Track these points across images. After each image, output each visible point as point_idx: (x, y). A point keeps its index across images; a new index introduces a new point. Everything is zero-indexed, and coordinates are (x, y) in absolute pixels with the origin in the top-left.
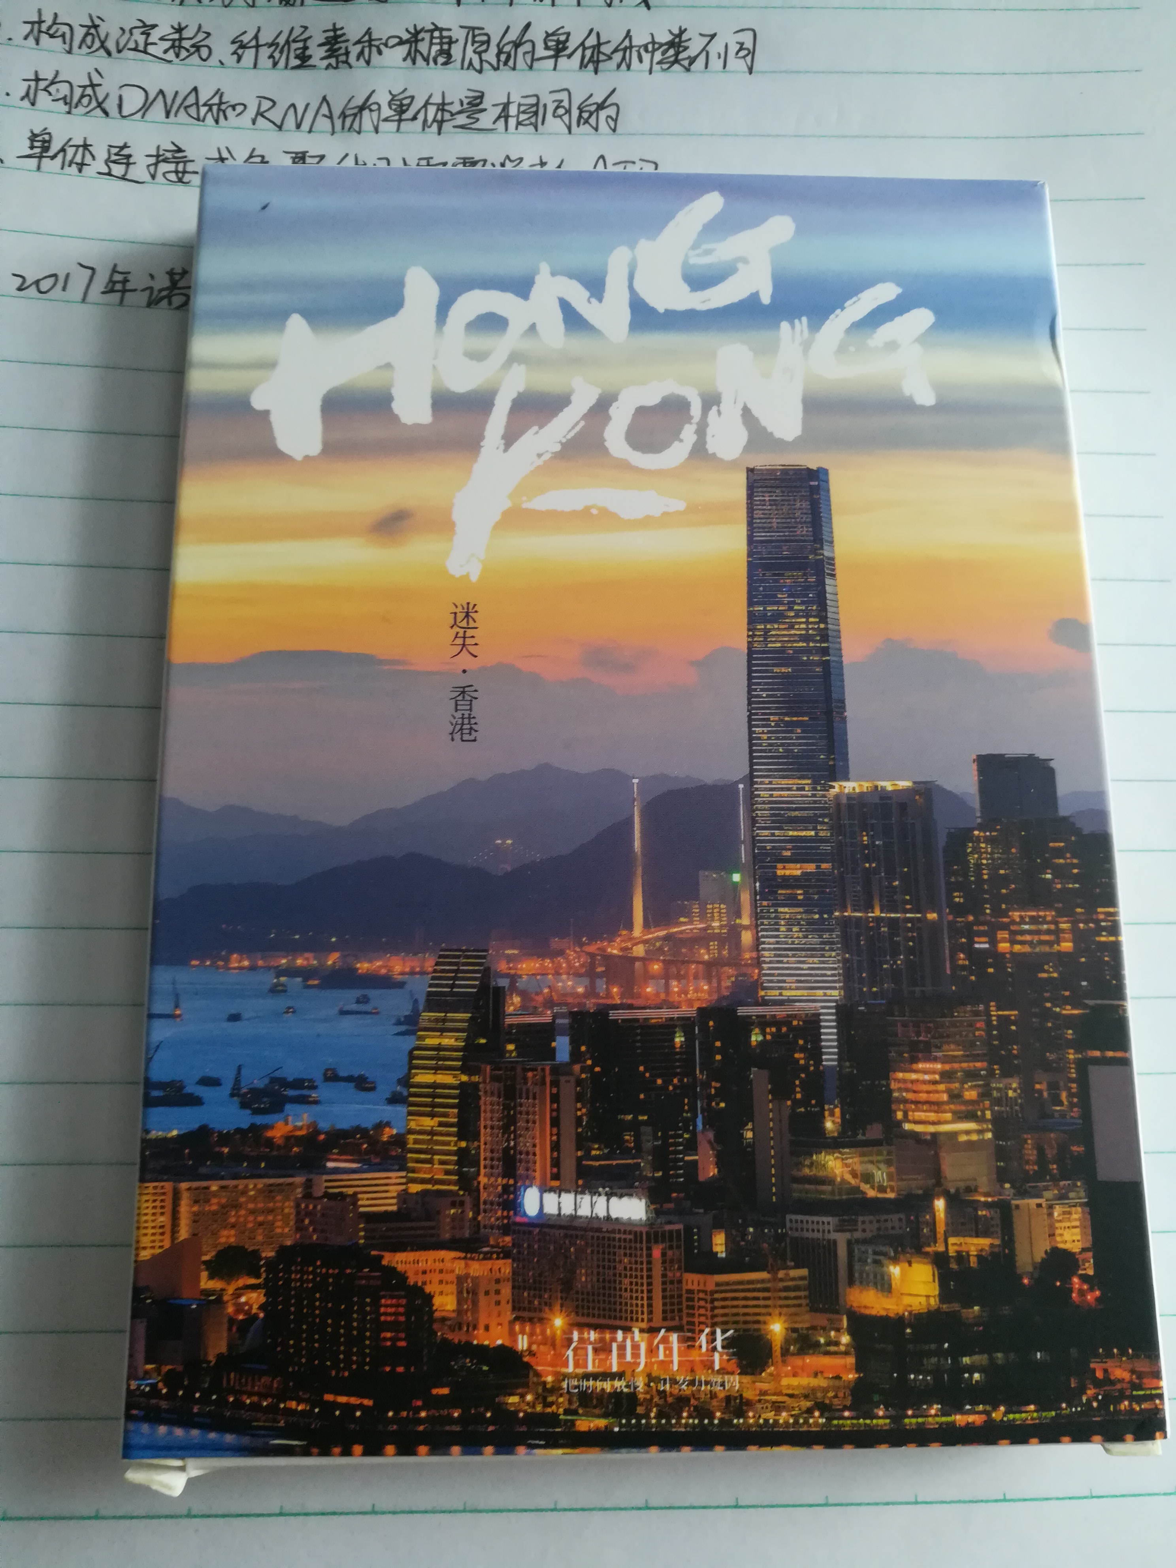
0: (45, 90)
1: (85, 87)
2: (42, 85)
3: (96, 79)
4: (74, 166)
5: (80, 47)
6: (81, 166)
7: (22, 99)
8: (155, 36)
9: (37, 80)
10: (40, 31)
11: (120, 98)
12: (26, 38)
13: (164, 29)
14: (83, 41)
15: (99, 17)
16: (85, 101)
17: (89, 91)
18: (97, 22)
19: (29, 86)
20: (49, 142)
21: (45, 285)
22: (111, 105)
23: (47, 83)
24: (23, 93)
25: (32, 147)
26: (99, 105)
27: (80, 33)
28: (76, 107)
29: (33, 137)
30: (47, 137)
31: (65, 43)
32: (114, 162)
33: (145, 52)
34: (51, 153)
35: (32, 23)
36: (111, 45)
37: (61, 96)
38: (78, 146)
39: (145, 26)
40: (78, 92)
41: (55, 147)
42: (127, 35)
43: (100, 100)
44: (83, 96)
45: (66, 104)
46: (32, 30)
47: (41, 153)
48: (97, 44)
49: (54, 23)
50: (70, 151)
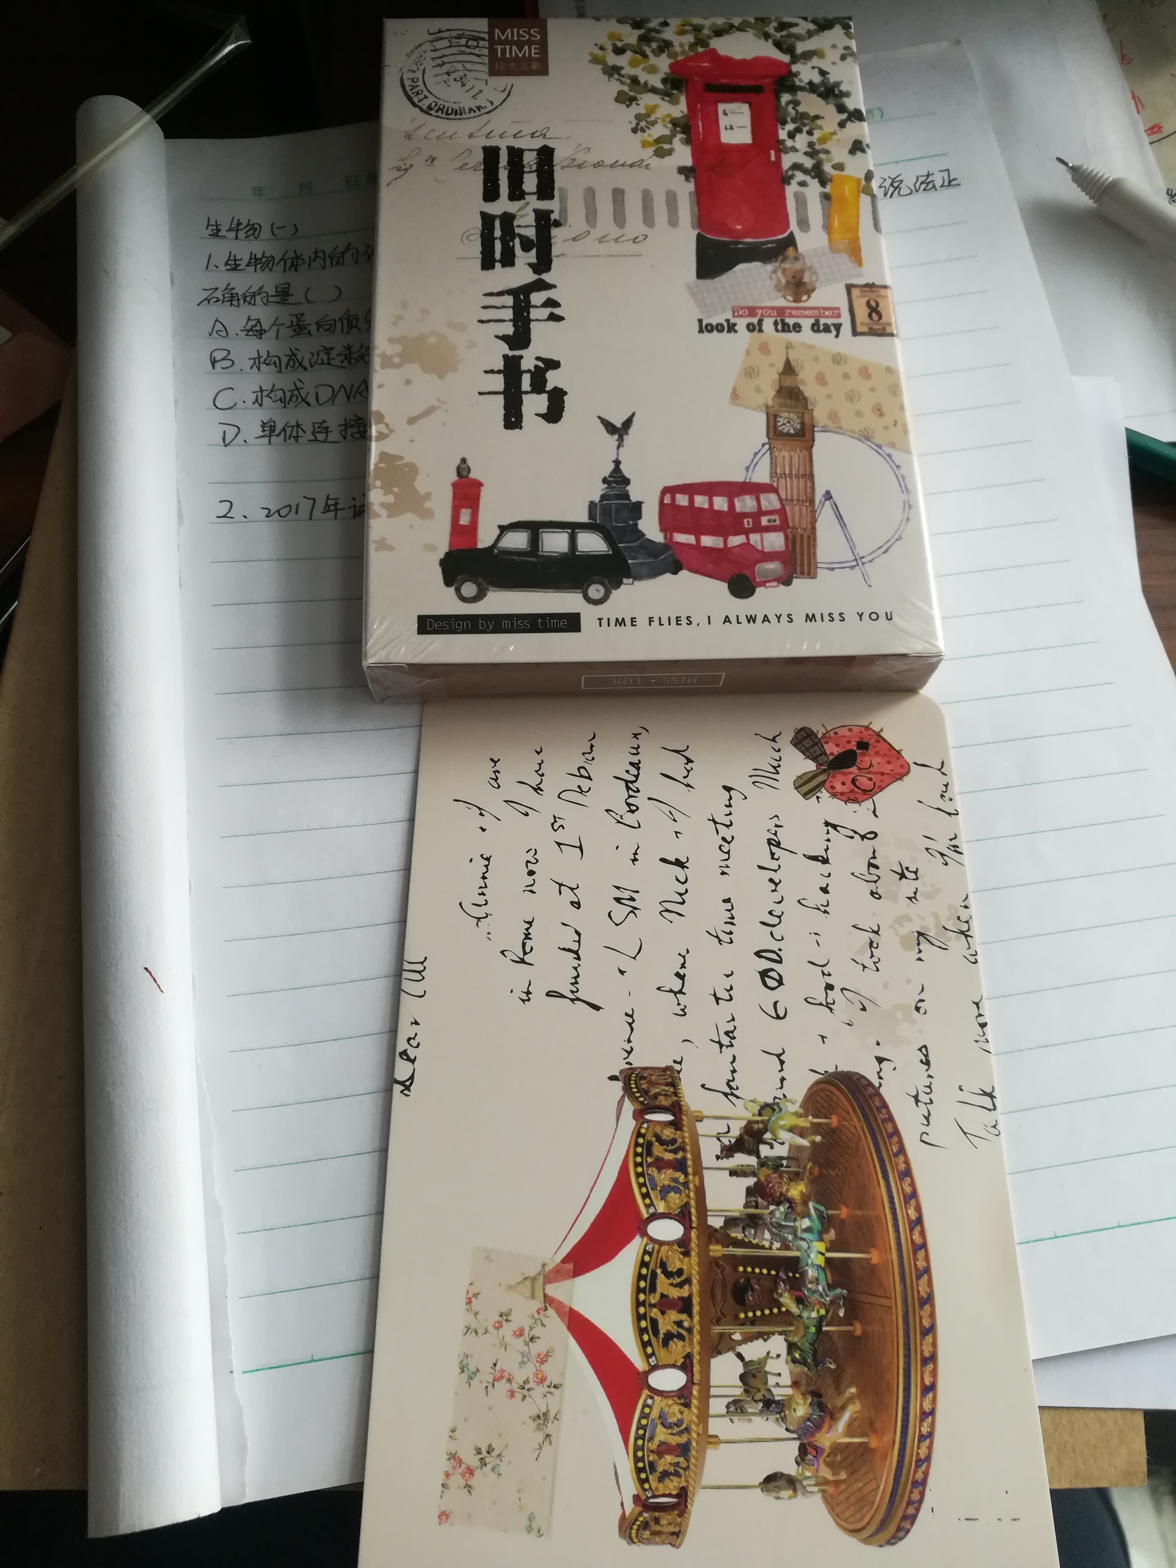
0: (268, 396)
1: (292, 391)
2: (265, 393)
3: (299, 385)
4: (292, 439)
5: (286, 368)
6: (296, 438)
7: (254, 403)
8: (333, 354)
9: (262, 391)
10: (259, 362)
11: (317, 393)
12: (251, 368)
13: (339, 349)
14: (288, 364)
15: (296, 349)
16: (294, 399)
17: (296, 392)
18: (295, 352)
19: (257, 395)
20: (274, 426)
21: (283, 513)
22: (311, 399)
23: (268, 392)
24: (254, 400)
25: (264, 431)
26: (303, 400)
27: (285, 360)
28: (289, 403)
29: (264, 425)
30: (273, 424)
31: (276, 367)
32: (318, 432)
33: (329, 364)
34: (277, 432)
35: (255, 359)
36: (306, 363)
37: (278, 397)
38: (293, 427)
39: (326, 349)
40: (288, 395)
41: (278, 429)
42: (316, 356)
43: (304, 396)
44: (292, 396)
45: (282, 402)
46: (255, 363)
47: (271, 432)
48: (297, 364)
49: (268, 356)
50: (289, 430)
